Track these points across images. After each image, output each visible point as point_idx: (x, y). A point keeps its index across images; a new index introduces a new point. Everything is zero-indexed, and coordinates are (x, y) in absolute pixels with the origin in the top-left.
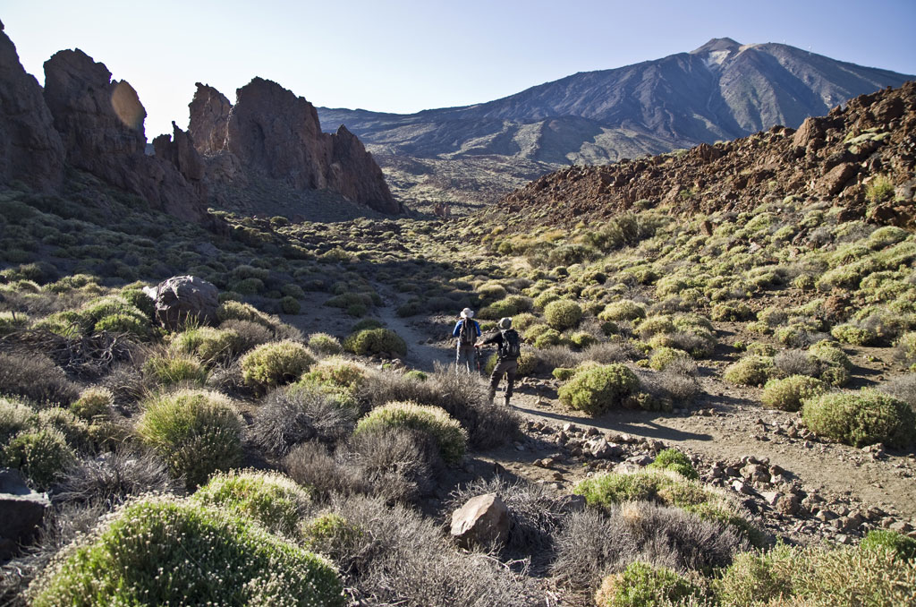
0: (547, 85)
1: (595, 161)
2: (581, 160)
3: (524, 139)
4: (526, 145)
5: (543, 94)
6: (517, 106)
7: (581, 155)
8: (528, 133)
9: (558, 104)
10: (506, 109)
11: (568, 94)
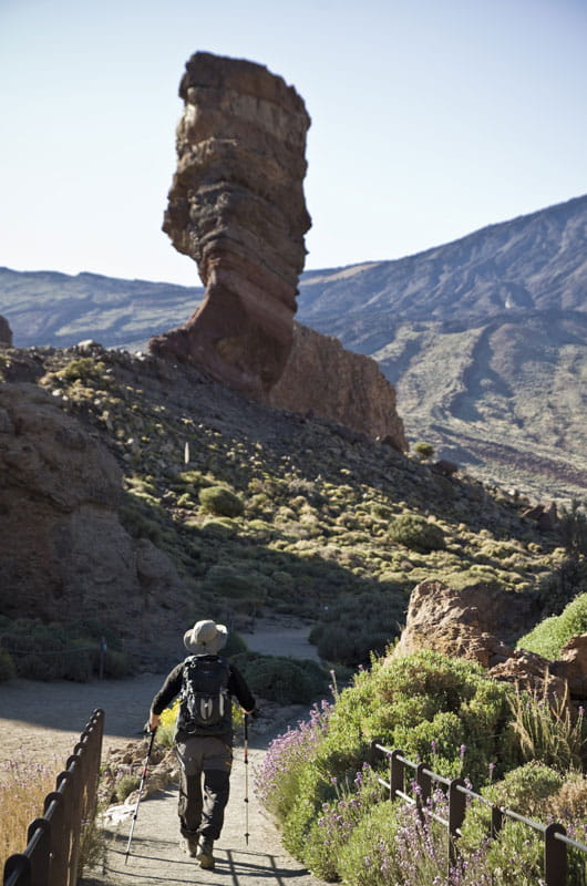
0: (521, 223)
1: (577, 419)
2: (547, 416)
3: (434, 371)
4: (438, 383)
5: (506, 247)
6: (443, 278)
7: (550, 406)
8: (445, 356)
9: (537, 270)
10: (421, 284)
11: (564, 245)
